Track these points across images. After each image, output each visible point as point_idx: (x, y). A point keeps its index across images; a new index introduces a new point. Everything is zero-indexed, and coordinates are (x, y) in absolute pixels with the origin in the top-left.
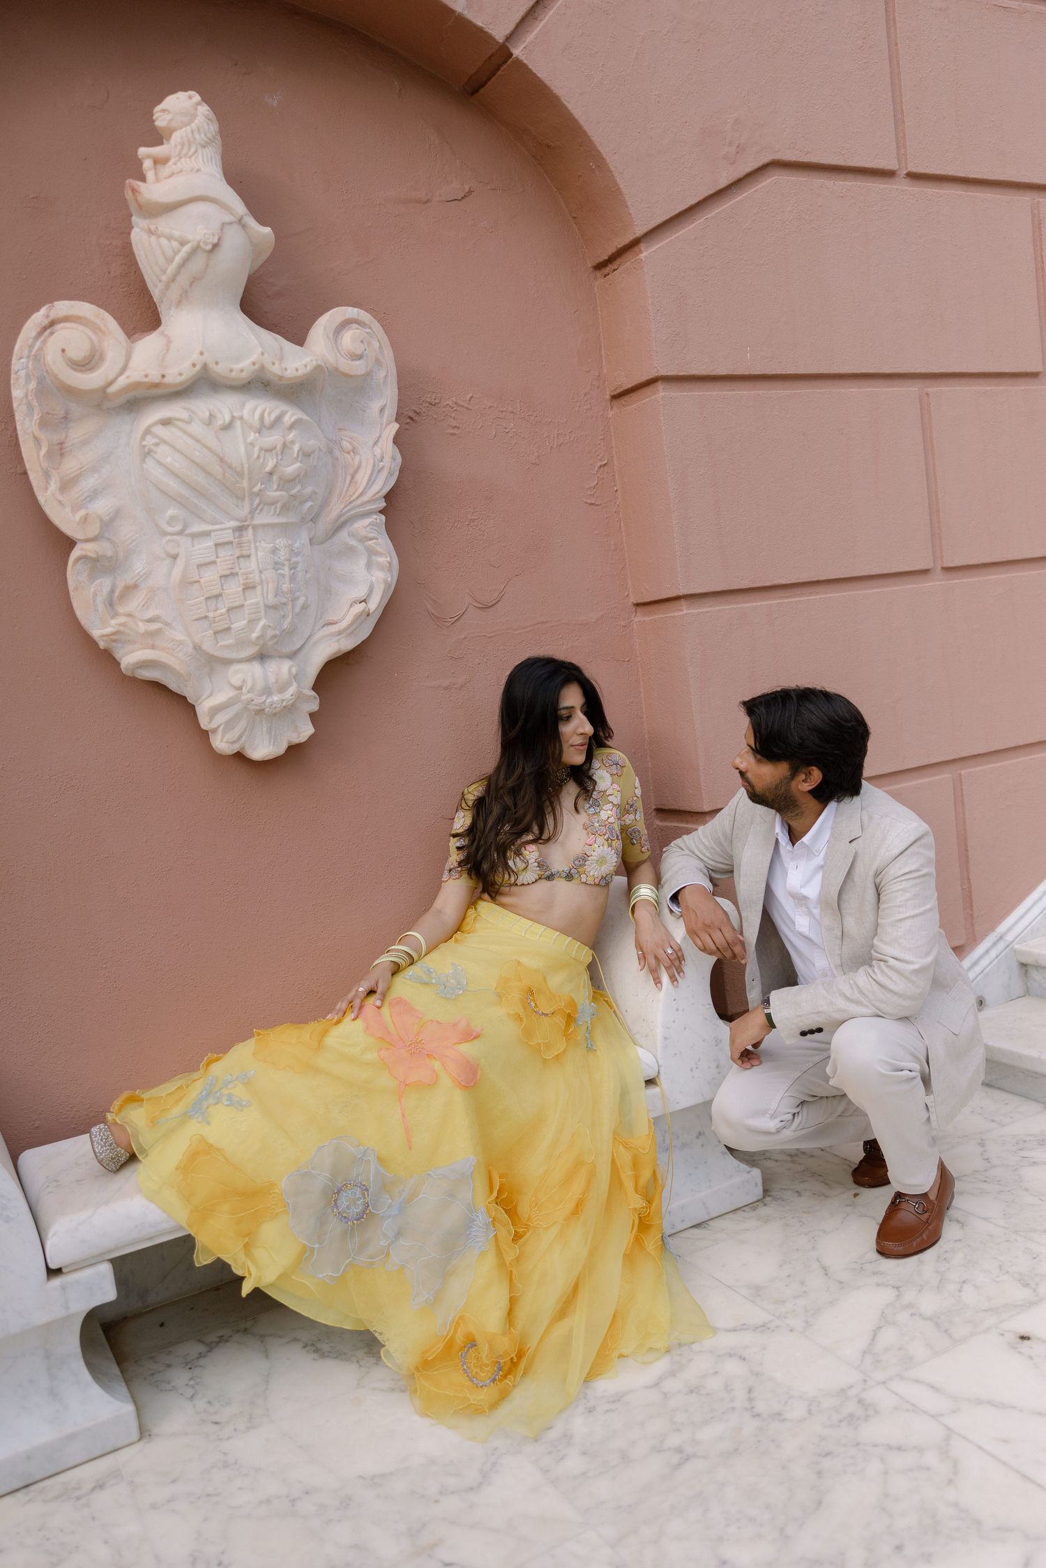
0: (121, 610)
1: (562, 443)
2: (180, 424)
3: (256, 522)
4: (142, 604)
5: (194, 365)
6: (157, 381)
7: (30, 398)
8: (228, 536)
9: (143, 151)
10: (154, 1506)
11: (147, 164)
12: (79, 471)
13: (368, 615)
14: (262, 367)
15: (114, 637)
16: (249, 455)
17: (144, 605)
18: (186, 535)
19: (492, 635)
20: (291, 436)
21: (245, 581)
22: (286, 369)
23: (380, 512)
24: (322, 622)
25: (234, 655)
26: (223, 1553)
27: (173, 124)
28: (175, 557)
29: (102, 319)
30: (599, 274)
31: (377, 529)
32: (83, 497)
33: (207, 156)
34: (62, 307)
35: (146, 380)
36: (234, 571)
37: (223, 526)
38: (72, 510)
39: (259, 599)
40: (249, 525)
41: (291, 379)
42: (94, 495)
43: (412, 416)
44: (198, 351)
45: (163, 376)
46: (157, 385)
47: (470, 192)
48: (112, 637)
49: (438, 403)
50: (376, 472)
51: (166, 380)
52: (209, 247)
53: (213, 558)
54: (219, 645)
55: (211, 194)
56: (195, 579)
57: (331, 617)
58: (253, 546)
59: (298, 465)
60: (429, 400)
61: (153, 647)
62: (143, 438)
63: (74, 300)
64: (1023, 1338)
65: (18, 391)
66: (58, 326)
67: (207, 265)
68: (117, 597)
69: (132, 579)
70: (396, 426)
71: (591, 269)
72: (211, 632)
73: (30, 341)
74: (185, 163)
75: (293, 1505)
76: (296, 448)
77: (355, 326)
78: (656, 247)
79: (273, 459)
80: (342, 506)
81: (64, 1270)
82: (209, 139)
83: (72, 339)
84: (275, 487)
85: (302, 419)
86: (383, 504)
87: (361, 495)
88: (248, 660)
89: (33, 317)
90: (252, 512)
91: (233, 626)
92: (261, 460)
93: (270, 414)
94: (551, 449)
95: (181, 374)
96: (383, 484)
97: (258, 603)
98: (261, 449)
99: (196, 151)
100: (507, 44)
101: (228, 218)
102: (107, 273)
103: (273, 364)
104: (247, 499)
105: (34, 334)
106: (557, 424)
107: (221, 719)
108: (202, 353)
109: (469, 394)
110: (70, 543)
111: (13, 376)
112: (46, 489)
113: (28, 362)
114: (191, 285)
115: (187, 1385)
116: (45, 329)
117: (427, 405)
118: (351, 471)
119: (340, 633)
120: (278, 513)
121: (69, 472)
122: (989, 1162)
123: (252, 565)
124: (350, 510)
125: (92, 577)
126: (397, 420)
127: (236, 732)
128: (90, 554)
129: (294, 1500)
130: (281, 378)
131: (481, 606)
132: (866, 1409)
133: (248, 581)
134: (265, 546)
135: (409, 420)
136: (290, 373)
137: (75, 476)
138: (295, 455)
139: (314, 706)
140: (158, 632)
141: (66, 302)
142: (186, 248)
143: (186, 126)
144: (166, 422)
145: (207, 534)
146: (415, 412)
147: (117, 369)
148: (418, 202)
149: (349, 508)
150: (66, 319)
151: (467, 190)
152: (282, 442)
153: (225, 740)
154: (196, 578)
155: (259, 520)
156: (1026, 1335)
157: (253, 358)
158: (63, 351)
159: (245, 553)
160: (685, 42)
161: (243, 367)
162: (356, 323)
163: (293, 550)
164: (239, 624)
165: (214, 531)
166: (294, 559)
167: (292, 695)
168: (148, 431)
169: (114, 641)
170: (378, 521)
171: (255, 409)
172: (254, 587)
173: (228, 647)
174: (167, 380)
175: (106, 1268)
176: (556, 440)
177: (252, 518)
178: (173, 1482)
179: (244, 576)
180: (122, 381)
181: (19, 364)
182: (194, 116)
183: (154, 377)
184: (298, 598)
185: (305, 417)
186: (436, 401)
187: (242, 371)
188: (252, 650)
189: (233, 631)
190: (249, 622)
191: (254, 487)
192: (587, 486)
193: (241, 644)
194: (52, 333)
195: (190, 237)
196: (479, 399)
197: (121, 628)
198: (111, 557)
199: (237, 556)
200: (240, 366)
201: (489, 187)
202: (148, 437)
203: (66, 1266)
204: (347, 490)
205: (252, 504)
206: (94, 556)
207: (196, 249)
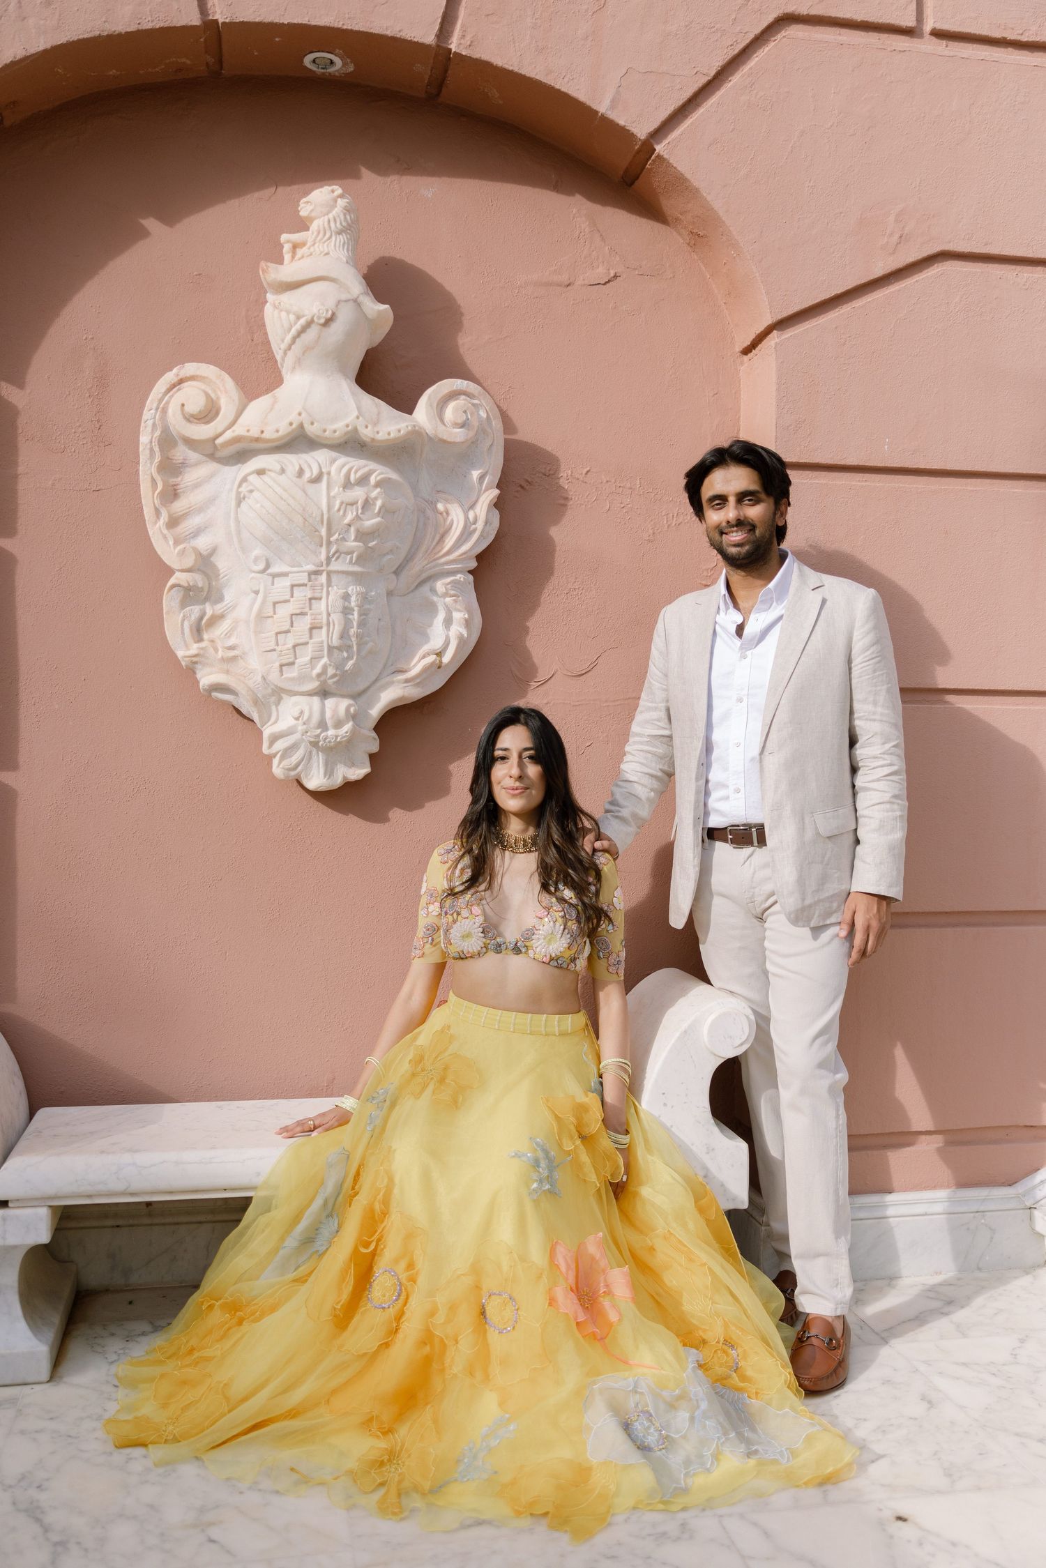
0: (206, 636)
1: (681, 523)
2: (273, 474)
3: (332, 568)
4: (225, 633)
5: (291, 424)
6: (257, 436)
7: (153, 444)
8: (304, 578)
9: (284, 237)
10: (23, 1432)
11: (287, 247)
12: (187, 511)
13: (439, 667)
14: (356, 430)
15: (195, 659)
16: (329, 507)
17: (227, 634)
18: (268, 575)
19: (577, 704)
20: (374, 494)
21: (313, 621)
22: (378, 433)
23: (470, 572)
24: (393, 669)
25: (297, 688)
26: (47, 1480)
27: (313, 214)
28: (257, 592)
29: (222, 380)
30: (746, 358)
31: (460, 587)
32: (188, 533)
33: (340, 242)
34: (190, 368)
35: (248, 434)
36: (304, 611)
37: (301, 569)
38: (174, 543)
39: (324, 637)
40: (323, 571)
41: (382, 441)
42: (197, 533)
43: (523, 485)
44: (297, 412)
45: (262, 432)
46: (257, 440)
47: (615, 277)
48: (193, 659)
49: (553, 474)
50: (466, 534)
51: (264, 436)
52: (322, 321)
53: (287, 597)
54: (283, 677)
55: (333, 275)
56: (269, 615)
57: (400, 666)
58: (325, 589)
59: (378, 519)
60: (543, 471)
61: (227, 672)
62: (240, 485)
63: (202, 362)
64: (900, 1518)
65: (145, 438)
66: (185, 384)
67: (319, 337)
68: (205, 624)
69: (220, 609)
70: (496, 492)
71: (739, 354)
72: (277, 664)
73: (160, 395)
74: (319, 248)
75: (127, 1462)
76: (379, 503)
77: (463, 397)
78: (789, 335)
79: (352, 513)
80: (426, 562)
81: (10, 1205)
82: (344, 227)
83: (192, 397)
84: (353, 538)
85: (389, 479)
86: (474, 564)
87: (448, 553)
88: (311, 694)
89: (166, 375)
90: (328, 560)
91: (297, 661)
92: (341, 512)
93: (356, 472)
94: (668, 527)
95: (277, 431)
96: (473, 545)
97: (322, 642)
98: (342, 503)
99: (330, 237)
100: (652, 141)
101: (344, 297)
102: (250, 341)
103: (367, 427)
104: (324, 546)
105: (163, 390)
106: (678, 503)
107: (280, 745)
108: (300, 414)
109: (586, 468)
110: (170, 572)
111: (143, 424)
112: (156, 523)
113: (156, 413)
114: (303, 354)
115: (116, 1352)
116: (174, 386)
117: (541, 475)
118: (442, 531)
119: (407, 681)
120: (354, 561)
121: (179, 510)
122: (1015, 1358)
123: (322, 606)
124: (434, 567)
125: (184, 604)
126: (498, 486)
127: (294, 759)
128: (182, 583)
129: (131, 1459)
130: (373, 440)
131: (569, 674)
132: (683, 1532)
133: (316, 621)
134: (336, 592)
135: (519, 489)
136: (381, 436)
137: (184, 514)
138: (376, 511)
139: (375, 747)
140: (234, 658)
141: (194, 364)
142: (302, 321)
143: (324, 216)
144: (260, 472)
145: (285, 575)
146: (527, 481)
147: (226, 423)
148: (559, 285)
149: (432, 564)
150: (192, 378)
151: (612, 275)
152: (364, 498)
153: (281, 766)
154: (271, 614)
155: (334, 566)
156: (904, 1516)
157: (348, 421)
158: (183, 405)
159: (317, 595)
160: (850, 136)
161: (337, 428)
162: (464, 394)
163: (367, 598)
164: (303, 659)
165: (291, 573)
166: (367, 606)
167: (347, 732)
168: (244, 480)
169: (196, 663)
170: (462, 579)
171: (343, 466)
172: (321, 628)
173: (292, 679)
174: (266, 435)
175: (44, 1212)
176: (675, 519)
177: (328, 564)
178: (52, 1419)
179: (313, 617)
180: (228, 435)
181: (148, 415)
182: (334, 206)
183: (255, 433)
184: (366, 643)
185: (394, 476)
186: (551, 472)
187: (335, 431)
188: (314, 685)
189: (296, 665)
190: (312, 659)
191: (333, 536)
192: (704, 567)
193: (302, 678)
194: (179, 390)
195: (307, 312)
196: (596, 473)
197: (202, 652)
198: (202, 588)
199: (309, 597)
200: (335, 426)
201: (637, 273)
202: (244, 485)
203: (12, 1201)
204: (434, 548)
205: (328, 551)
206: (186, 585)
207: (309, 324)
